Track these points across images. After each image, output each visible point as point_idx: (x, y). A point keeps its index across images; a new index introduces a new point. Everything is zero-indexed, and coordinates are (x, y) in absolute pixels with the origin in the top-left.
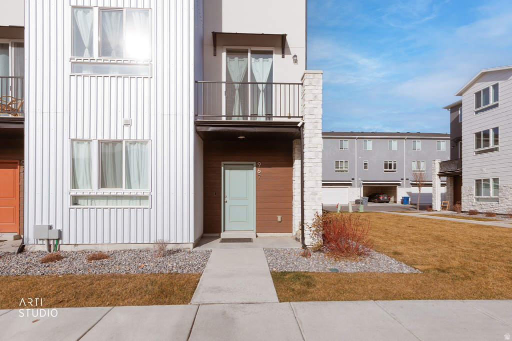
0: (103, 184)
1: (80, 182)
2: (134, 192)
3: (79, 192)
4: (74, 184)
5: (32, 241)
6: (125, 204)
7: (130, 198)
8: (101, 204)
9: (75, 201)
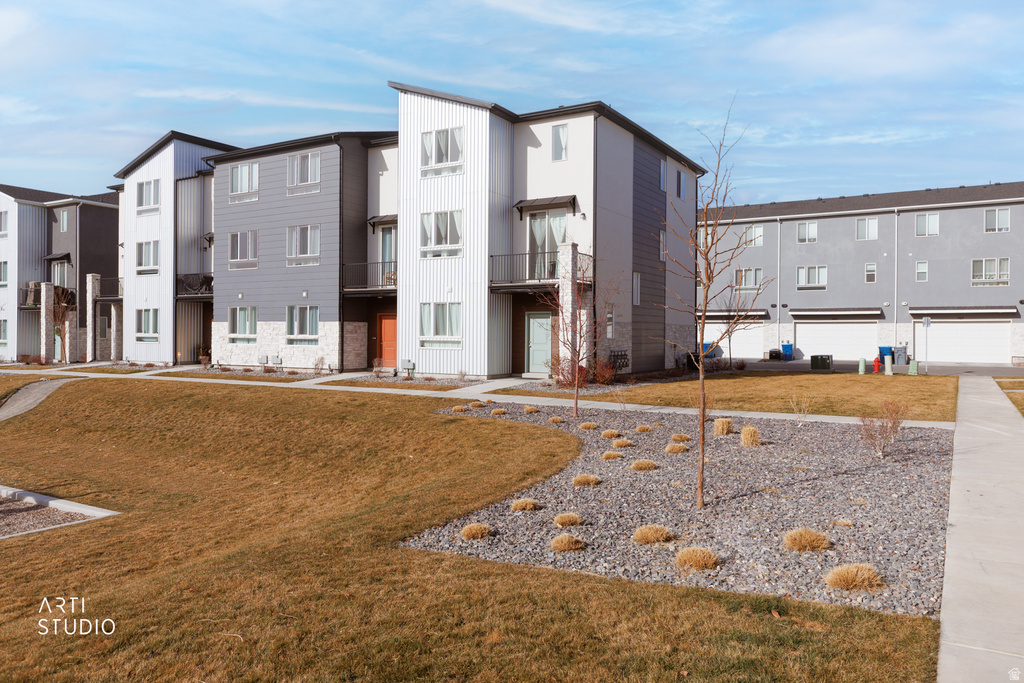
0: (437, 333)
1: (425, 332)
2: (453, 338)
3: (424, 338)
4: (422, 333)
5: (400, 370)
6: (449, 347)
7: (453, 342)
8: (436, 346)
9: (422, 344)
